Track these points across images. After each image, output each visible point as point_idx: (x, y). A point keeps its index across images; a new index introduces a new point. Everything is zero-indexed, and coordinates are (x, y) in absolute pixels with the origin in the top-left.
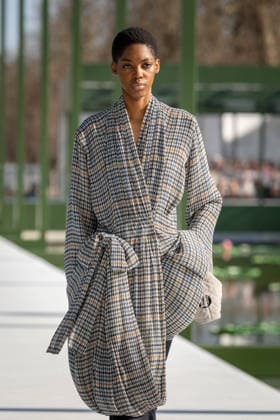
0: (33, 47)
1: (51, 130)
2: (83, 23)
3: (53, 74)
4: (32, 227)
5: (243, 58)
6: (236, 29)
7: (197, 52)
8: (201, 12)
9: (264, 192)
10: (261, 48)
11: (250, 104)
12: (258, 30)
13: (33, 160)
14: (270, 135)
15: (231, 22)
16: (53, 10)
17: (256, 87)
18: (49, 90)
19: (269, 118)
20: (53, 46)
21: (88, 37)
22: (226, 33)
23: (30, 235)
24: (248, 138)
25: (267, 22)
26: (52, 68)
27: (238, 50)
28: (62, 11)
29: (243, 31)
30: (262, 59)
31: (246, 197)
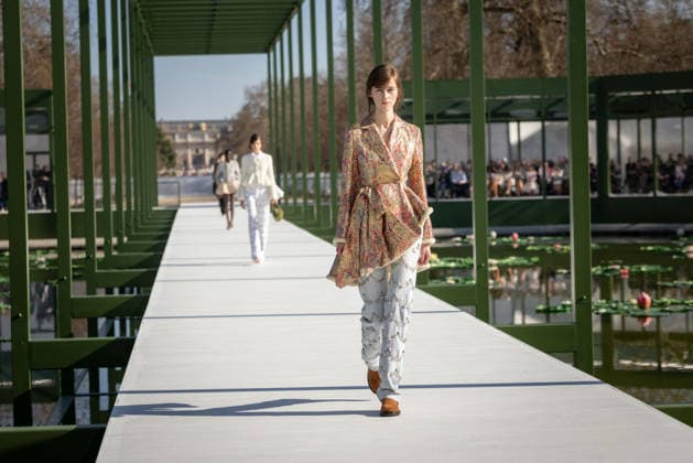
0: (340, 68)
5: (523, 72)
7: (484, 67)
8: (486, 32)
9: (546, 187)
10: (539, 62)
12: (537, 48)
14: (550, 138)
16: (356, 36)
19: (547, 123)
24: (531, 139)
25: (542, 39)
27: (520, 65)
28: (364, 36)
29: (523, 48)
30: (541, 73)
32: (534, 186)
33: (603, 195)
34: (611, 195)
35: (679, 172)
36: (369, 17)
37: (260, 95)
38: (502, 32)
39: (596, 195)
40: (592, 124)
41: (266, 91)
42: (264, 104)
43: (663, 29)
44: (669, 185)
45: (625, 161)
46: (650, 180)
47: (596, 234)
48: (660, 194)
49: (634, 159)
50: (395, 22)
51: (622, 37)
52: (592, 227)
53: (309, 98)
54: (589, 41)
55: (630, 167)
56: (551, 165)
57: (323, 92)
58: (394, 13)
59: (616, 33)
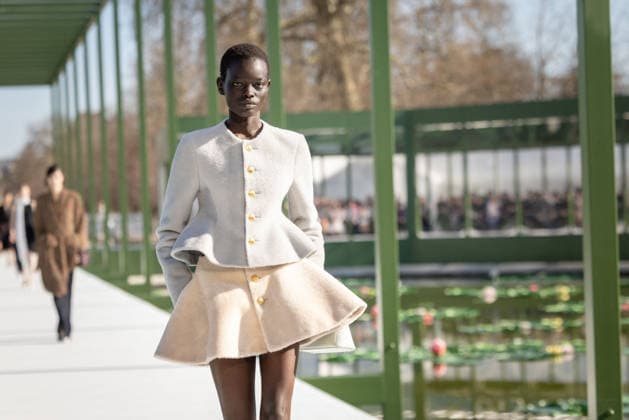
0: (130, 103)
1: (151, 180)
2: (177, 79)
3: (150, 128)
4: (138, 272)
5: (327, 104)
6: (320, 77)
7: (284, 102)
8: (286, 63)
9: (353, 228)
10: (343, 94)
11: (335, 147)
12: (340, 79)
13: (135, 209)
14: (356, 175)
15: (315, 71)
16: (148, 67)
17: (341, 131)
18: (148, 144)
19: (354, 160)
20: (149, 101)
21: (181, 92)
22: (310, 81)
23: (136, 280)
24: (335, 178)
25: (347, 69)
26: (149, 121)
27: (323, 97)
28: (156, 67)
29: (326, 79)
30: (345, 105)
31: (337, 234)
32: (338, 226)
33: (413, 235)
34: (422, 235)
35: (493, 210)
36: (161, 47)
37: (44, 132)
38: (302, 63)
39: (403, 235)
40: (399, 161)
41: (50, 127)
42: (49, 141)
43: (474, 58)
44: (482, 224)
45: (435, 199)
46: (462, 220)
47: (404, 277)
48: (474, 233)
49: (445, 197)
50: (189, 52)
51: (431, 67)
52: (400, 269)
53: (96, 136)
54: (394, 72)
55: (441, 205)
56: (359, 204)
57: (112, 128)
58: (188, 43)
59: (424, 63)
